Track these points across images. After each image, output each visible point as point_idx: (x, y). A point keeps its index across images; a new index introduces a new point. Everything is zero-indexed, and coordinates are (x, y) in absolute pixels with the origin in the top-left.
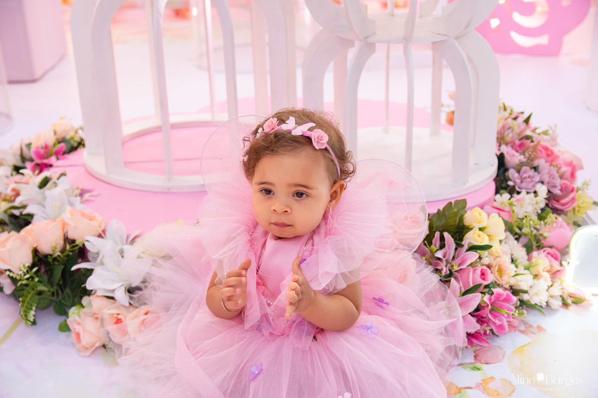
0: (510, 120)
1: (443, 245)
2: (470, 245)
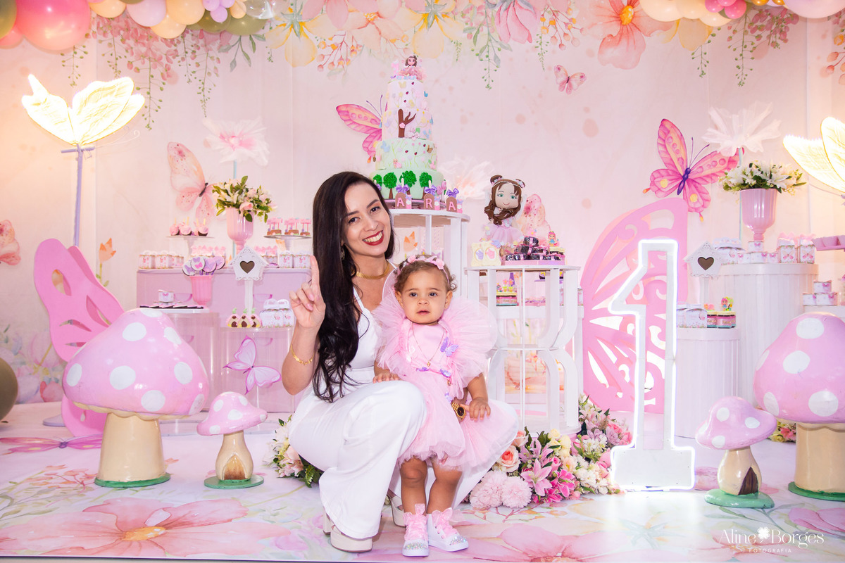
1: (535, 447)
2: (549, 446)
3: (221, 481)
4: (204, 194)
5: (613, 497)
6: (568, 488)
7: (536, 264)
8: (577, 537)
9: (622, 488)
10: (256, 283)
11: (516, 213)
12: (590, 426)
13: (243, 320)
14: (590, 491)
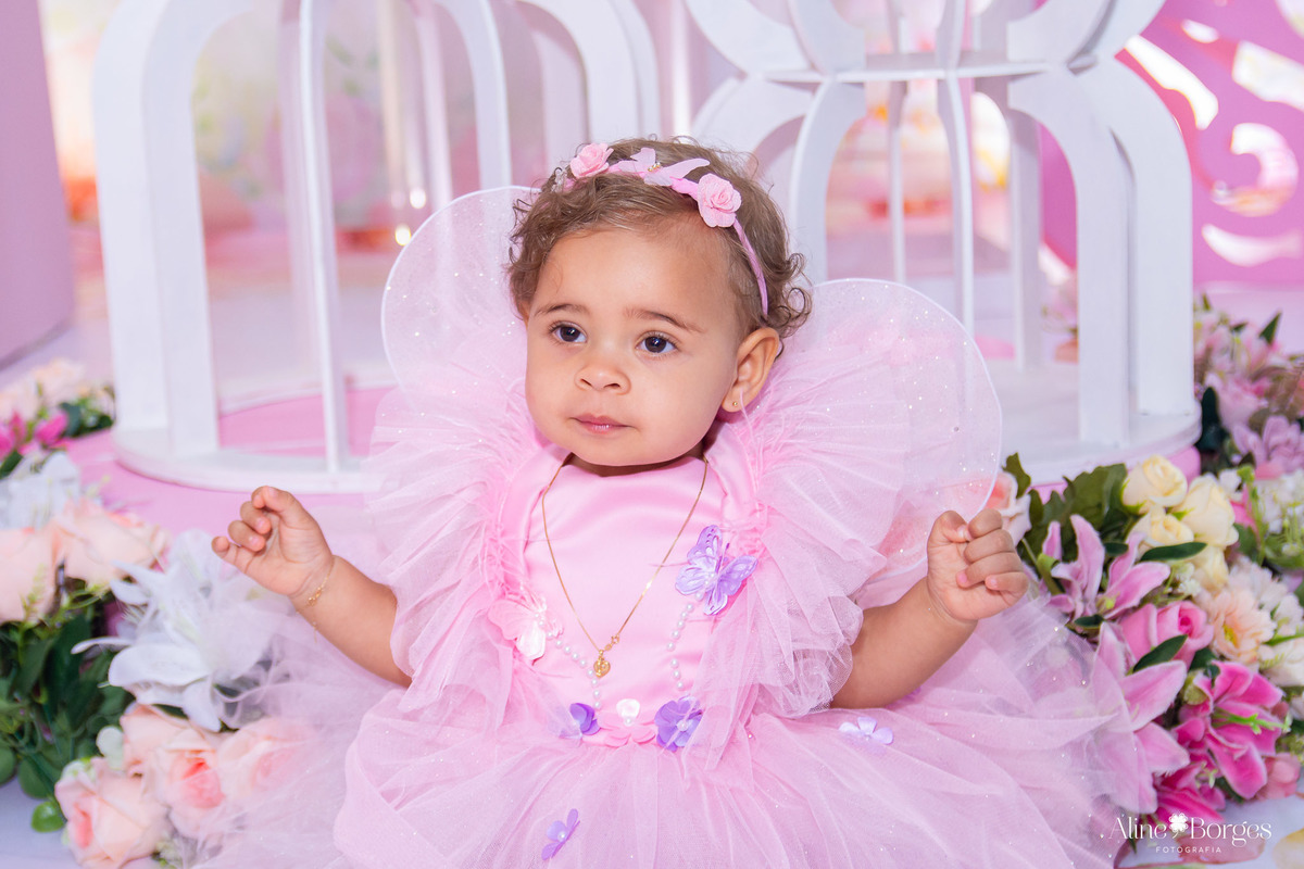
0: (1223, 331)
1: (1071, 552)
2: (1145, 549)
6: (1257, 754)
12: (1233, 404)
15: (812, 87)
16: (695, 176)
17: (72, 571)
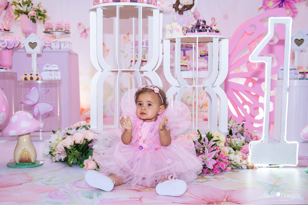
1: (204, 141)
2: (213, 141)
3: (17, 164)
4: (7, 9)
5: (250, 171)
6: (224, 165)
7: (205, 35)
8: (233, 191)
9: (256, 165)
10: (39, 55)
11: (191, 8)
12: (234, 132)
13: (30, 76)
14: (237, 167)
15: (180, 87)
16: (154, 88)
17: (86, 138)
